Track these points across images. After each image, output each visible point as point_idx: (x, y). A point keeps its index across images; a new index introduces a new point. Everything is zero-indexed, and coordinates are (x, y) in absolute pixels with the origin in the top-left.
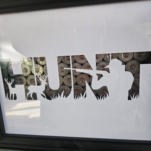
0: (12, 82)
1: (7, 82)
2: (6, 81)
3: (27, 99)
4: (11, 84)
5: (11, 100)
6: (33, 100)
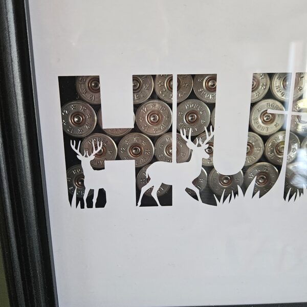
0: (95, 152)
1: (77, 151)
2: (76, 148)
3: (139, 203)
4: (92, 157)
5: (88, 207)
6: (157, 205)
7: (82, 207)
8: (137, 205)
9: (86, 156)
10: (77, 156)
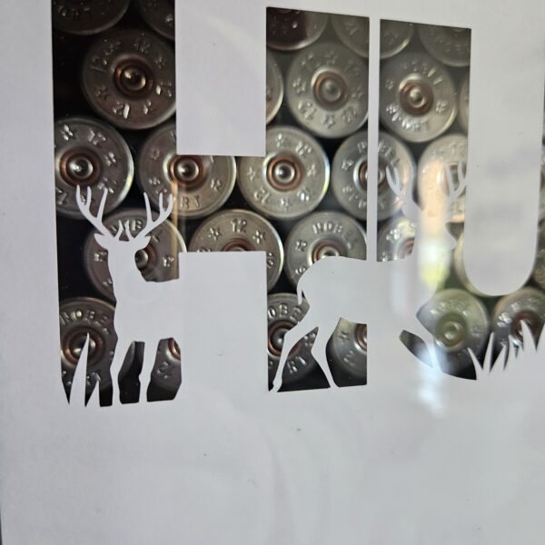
0: (151, 225)
1: (97, 222)
2: (94, 211)
3: (278, 382)
4: (142, 241)
5: (124, 400)
6: (327, 386)
7: (106, 400)
8: (271, 386)
9: (124, 238)
10: (97, 236)
